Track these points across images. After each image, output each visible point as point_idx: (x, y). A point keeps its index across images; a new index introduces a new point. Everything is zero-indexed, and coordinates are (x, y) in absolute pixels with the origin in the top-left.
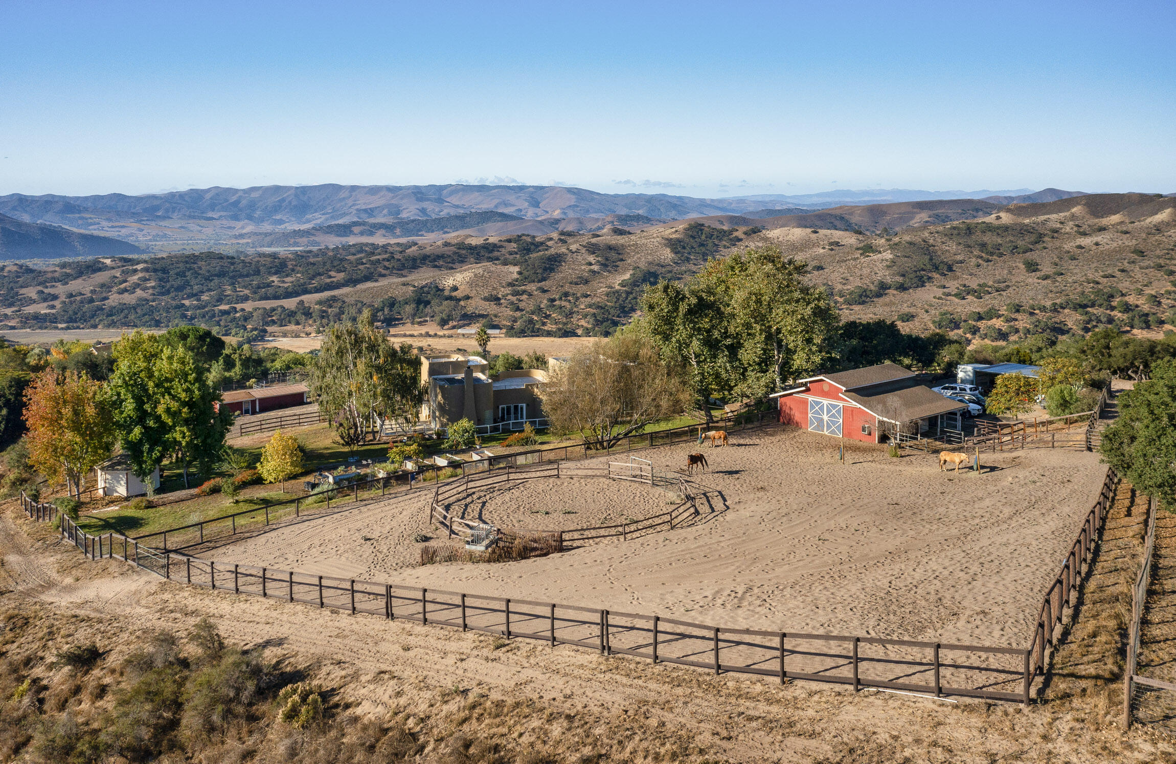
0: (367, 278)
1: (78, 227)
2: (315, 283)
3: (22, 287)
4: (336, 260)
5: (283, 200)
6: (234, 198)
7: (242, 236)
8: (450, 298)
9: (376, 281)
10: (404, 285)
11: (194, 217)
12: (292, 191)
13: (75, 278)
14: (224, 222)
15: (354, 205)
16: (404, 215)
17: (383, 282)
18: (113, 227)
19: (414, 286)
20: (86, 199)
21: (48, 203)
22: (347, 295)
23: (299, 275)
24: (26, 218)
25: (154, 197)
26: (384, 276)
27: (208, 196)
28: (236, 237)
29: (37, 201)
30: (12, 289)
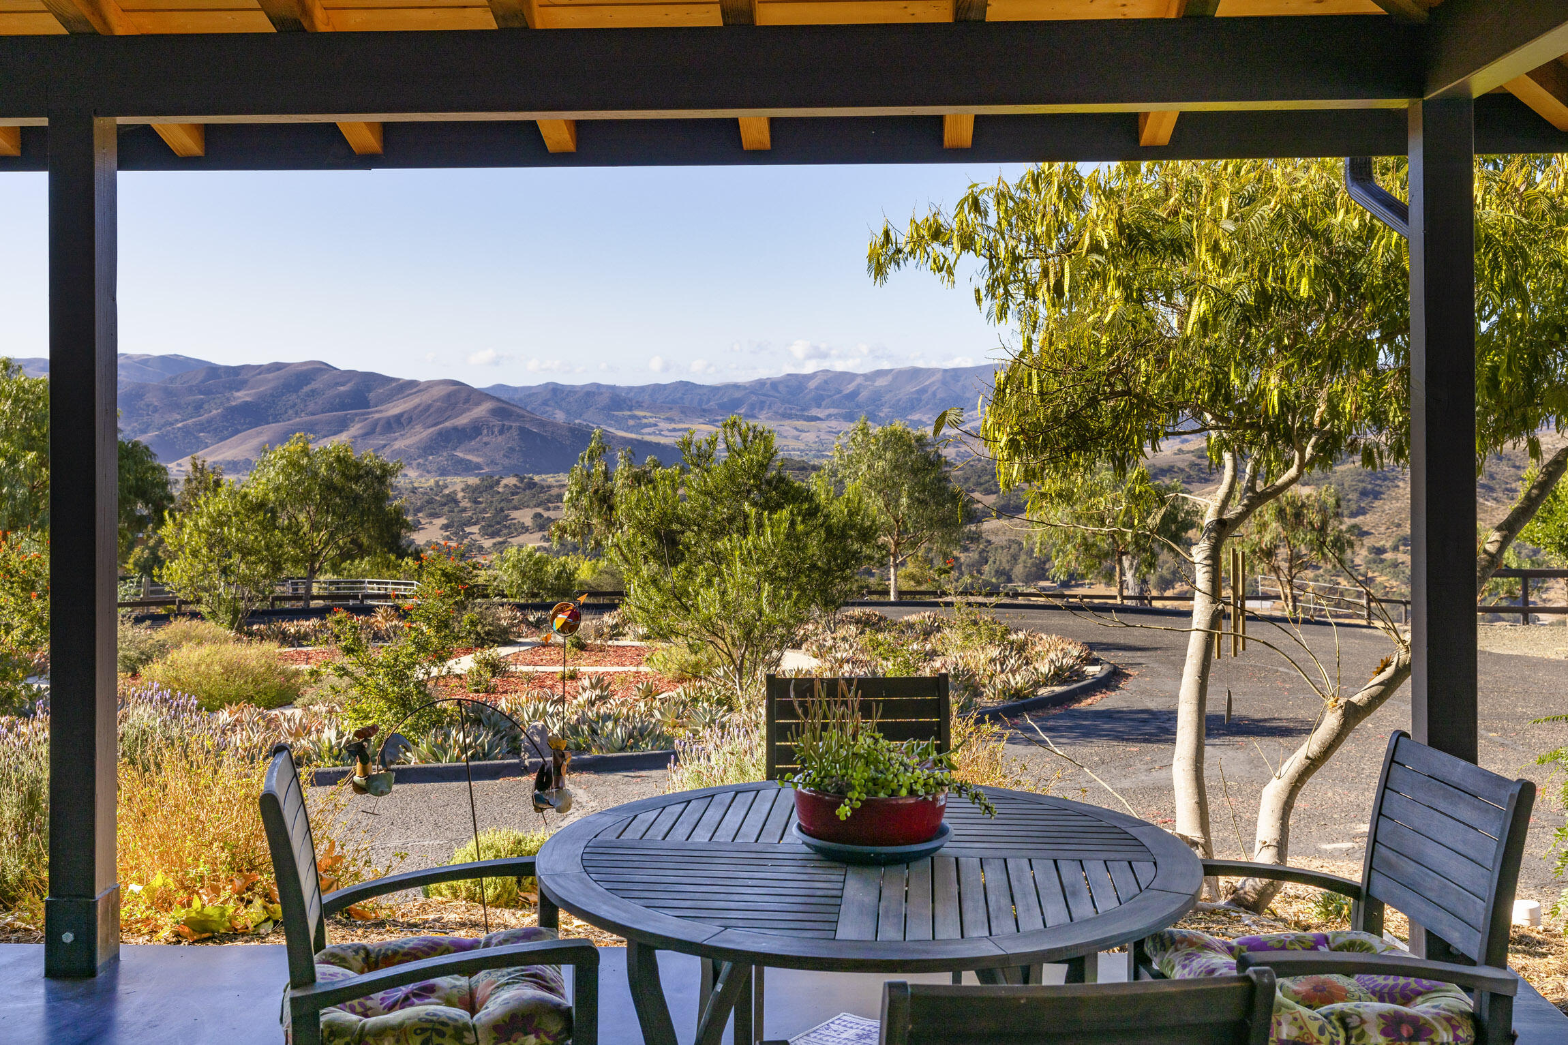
1: (628, 429)
3: (516, 508)
5: (923, 391)
6: (851, 387)
11: (790, 417)
12: (938, 376)
14: (833, 424)
18: (671, 430)
20: (642, 389)
21: (590, 395)
24: (560, 417)
25: (736, 386)
27: (812, 385)
29: (575, 392)
30: (502, 510)
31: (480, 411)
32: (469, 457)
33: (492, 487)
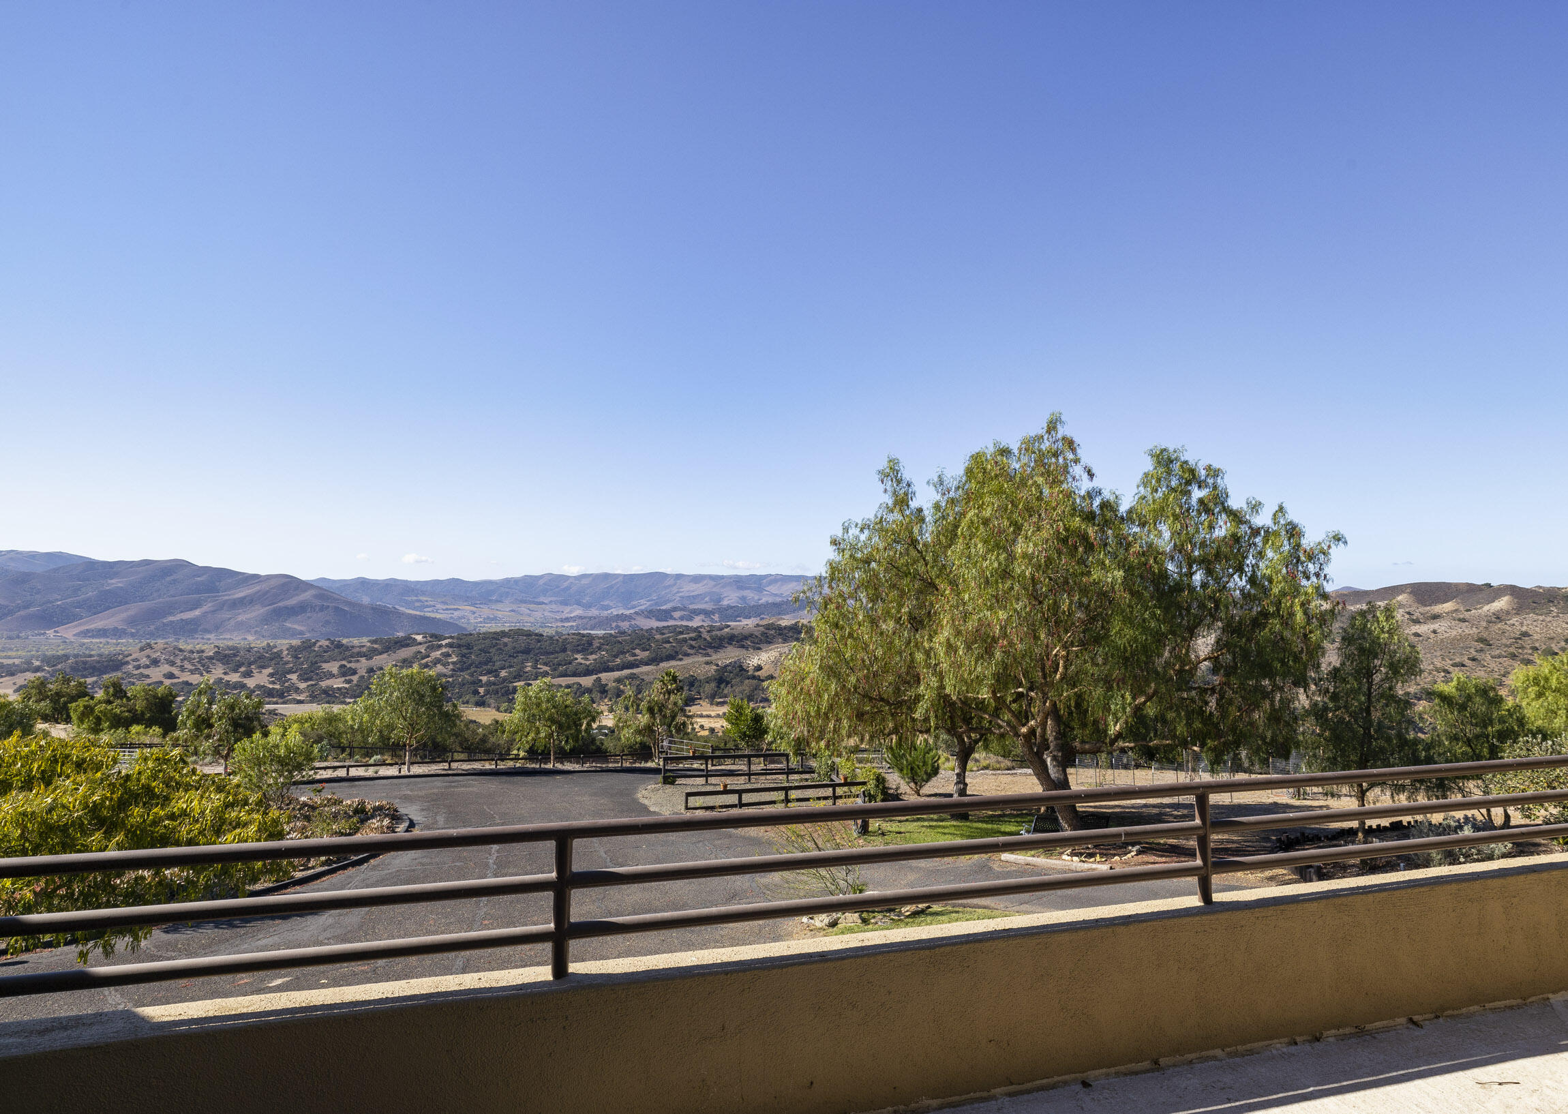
0: (670, 657)
1: (415, 609)
2: (618, 661)
3: (325, 662)
4: (643, 639)
5: (611, 587)
6: (566, 584)
7: (567, 620)
8: (754, 677)
9: (681, 660)
10: (707, 663)
11: (524, 602)
12: (621, 578)
13: (381, 654)
14: (554, 606)
15: (678, 592)
16: (725, 603)
17: (687, 661)
18: (447, 609)
19: (717, 665)
20: (426, 583)
21: (389, 586)
22: (647, 673)
23: (604, 653)
24: (366, 600)
25: (491, 582)
26: (687, 655)
27: (541, 582)
28: (562, 620)
29: (379, 584)
30: (316, 662)
31: (306, 596)
32: (296, 626)
33: (310, 647)
